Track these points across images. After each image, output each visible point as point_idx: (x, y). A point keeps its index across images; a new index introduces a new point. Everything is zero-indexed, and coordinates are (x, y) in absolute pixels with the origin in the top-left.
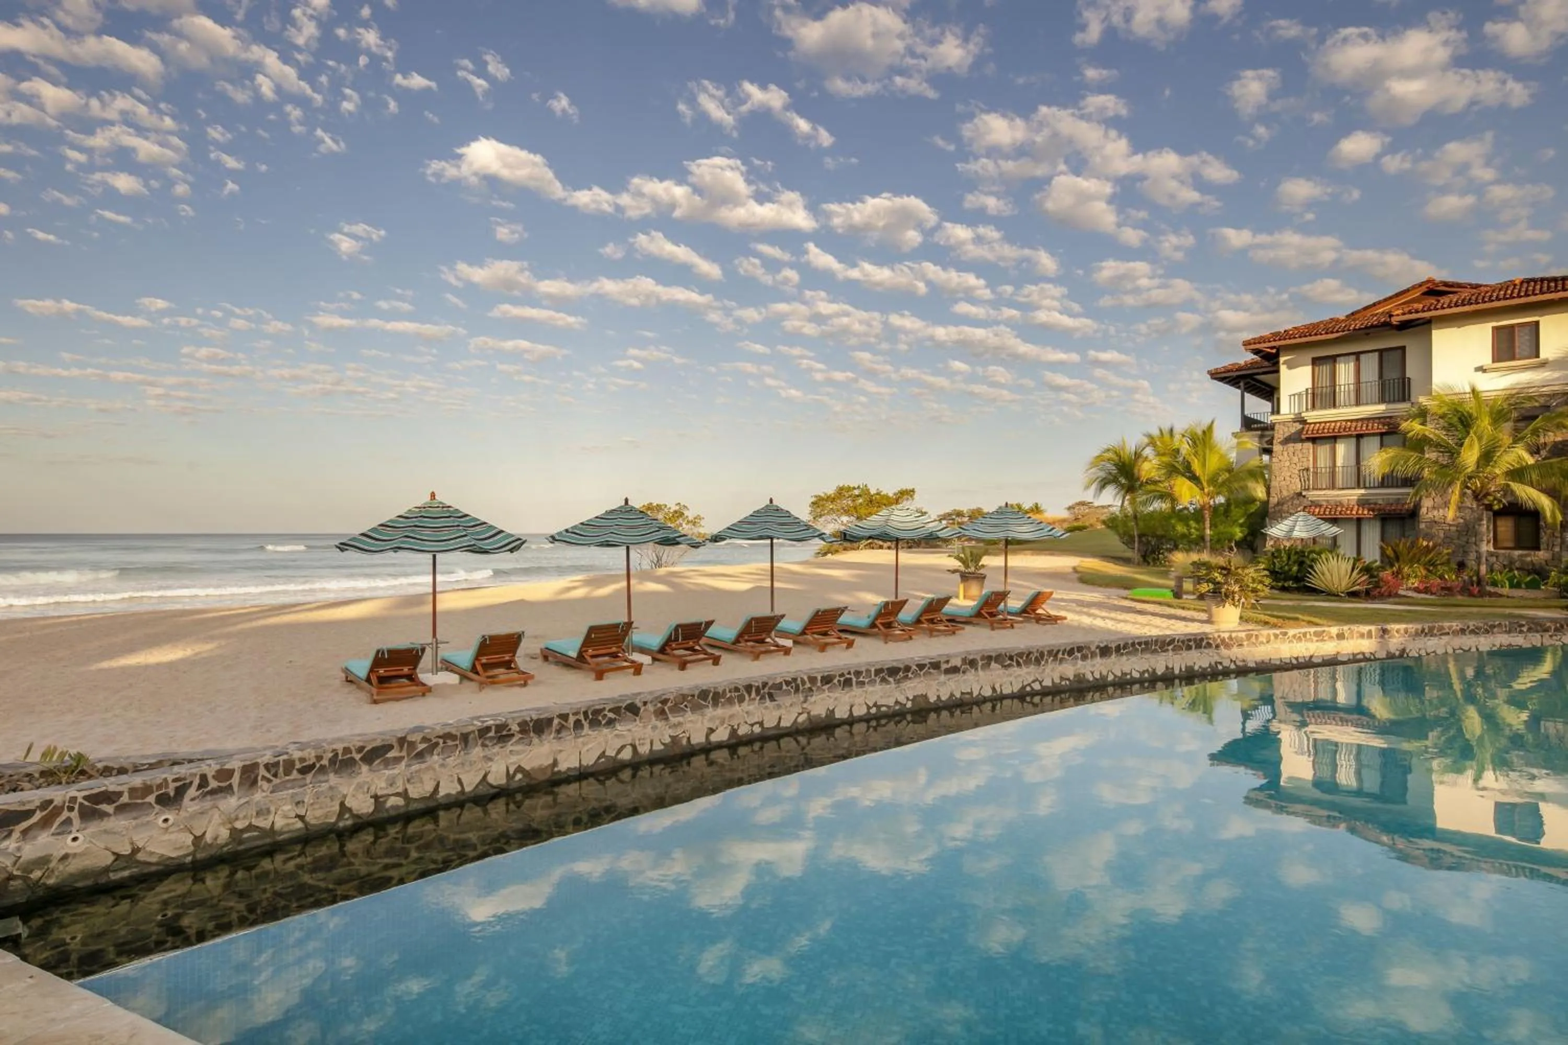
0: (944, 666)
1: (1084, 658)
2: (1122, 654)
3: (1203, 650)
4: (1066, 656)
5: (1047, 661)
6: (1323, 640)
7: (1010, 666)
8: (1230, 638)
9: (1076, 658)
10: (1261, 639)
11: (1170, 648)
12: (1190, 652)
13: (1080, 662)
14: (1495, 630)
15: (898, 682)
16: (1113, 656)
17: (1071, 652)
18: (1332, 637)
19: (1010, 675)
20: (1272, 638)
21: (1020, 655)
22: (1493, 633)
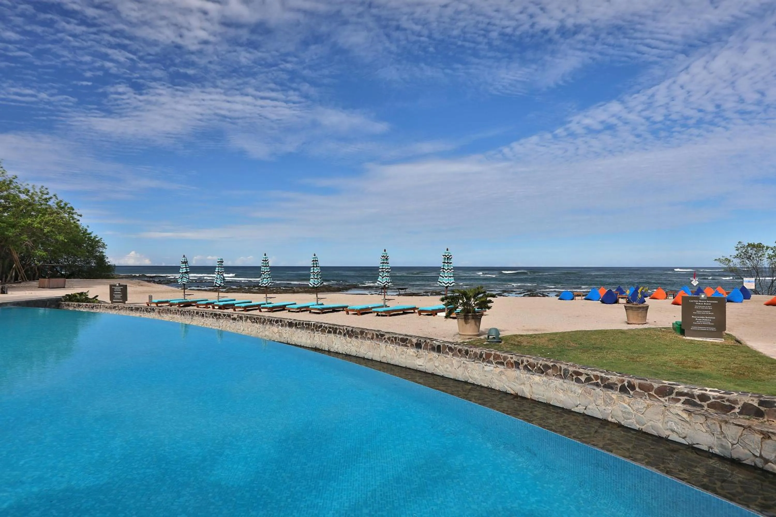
0: (232, 317)
1: (282, 326)
2: (298, 328)
3: (337, 335)
4: (274, 323)
5: (267, 323)
6: (406, 346)
7: (254, 322)
8: (352, 331)
9: (279, 325)
10: (369, 336)
11: (320, 329)
12: (330, 334)
13: (280, 327)
14: (550, 371)
15: (217, 319)
16: (294, 328)
17: (277, 322)
18: (413, 345)
19: (253, 326)
20: (375, 337)
21: (258, 318)
22: (547, 374)
